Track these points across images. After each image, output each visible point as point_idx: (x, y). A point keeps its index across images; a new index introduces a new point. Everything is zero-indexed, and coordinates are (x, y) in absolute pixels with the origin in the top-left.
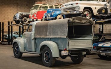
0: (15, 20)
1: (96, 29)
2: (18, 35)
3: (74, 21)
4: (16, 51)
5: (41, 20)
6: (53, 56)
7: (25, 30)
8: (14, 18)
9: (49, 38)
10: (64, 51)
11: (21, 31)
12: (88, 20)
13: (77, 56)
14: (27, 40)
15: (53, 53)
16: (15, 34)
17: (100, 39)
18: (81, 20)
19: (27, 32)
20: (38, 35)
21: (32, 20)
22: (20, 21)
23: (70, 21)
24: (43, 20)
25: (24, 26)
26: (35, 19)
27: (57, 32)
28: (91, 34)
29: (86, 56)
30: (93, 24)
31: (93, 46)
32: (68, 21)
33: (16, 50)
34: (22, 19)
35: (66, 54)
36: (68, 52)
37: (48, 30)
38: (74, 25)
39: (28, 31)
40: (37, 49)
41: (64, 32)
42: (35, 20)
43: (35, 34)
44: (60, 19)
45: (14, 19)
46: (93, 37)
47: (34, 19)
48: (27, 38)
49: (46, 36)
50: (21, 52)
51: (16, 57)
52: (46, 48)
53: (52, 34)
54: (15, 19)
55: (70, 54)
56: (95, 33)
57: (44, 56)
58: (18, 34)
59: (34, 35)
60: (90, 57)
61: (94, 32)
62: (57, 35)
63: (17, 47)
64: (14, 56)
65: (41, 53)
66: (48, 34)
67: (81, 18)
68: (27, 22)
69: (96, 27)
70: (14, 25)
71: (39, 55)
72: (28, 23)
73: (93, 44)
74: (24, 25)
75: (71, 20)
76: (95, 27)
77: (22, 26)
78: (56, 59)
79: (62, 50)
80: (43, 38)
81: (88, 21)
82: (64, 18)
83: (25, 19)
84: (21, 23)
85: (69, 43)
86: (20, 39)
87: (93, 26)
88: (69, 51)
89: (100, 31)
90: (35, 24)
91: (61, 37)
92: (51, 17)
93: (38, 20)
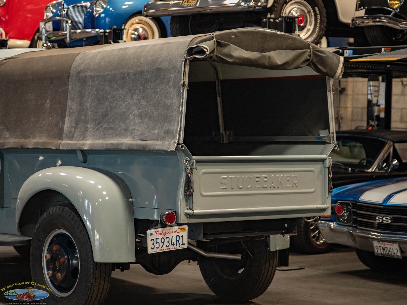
1: (349, 104)
3: (225, 50)
5: (27, 43)
6: (98, 258)
9: (72, 152)
10: (164, 226)
12: (307, 46)
13: (239, 257)
15: (96, 238)
17: (370, 164)
18: (263, 50)
20: (8, 129)
23: (202, 52)
24: (40, 43)
27: (124, 118)
28: (323, 133)
29: (292, 258)
30: (333, 76)
31: (333, 202)
32: (190, 51)
35: (171, 248)
36: (185, 234)
37: (72, 105)
38: (221, 77)
40: (1, 212)
41: (167, 119)
44: (139, 38)
46: (331, 147)
49: (60, 136)
52: (53, 210)
53: (90, 126)
55: (200, 245)
56: (344, 128)
57: (46, 255)
60: (312, 266)
61: (338, 120)
62: (125, 136)
65: (24, 239)
66: (67, 125)
67: (264, 34)
69: (349, 91)
71: (11, 250)
73: (330, 191)
75: (207, 46)
76: (343, 91)
78: (116, 274)
79: (151, 224)
80: (37, 151)
81: (306, 56)
82: (163, 34)
85: (195, 178)
87: (331, 83)
88: (193, 228)
89: (370, 115)
92: (86, 27)
93: (11, 42)
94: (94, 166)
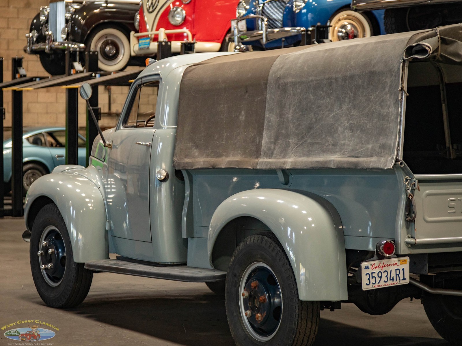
0: (40, 46)
2: (62, 152)
4: (47, 258)
5: (218, 45)
6: (304, 295)
7: (109, 114)
8: (35, 34)
9: (271, 171)
10: (381, 257)
11: (82, 121)
14: (125, 182)
15: (301, 272)
16: (36, 141)
19: (124, 131)
20: (197, 147)
21: (154, 46)
22: (73, 56)
23: (423, 51)
24: (231, 46)
25: (101, 89)
26: (179, 37)
27: (331, 131)
32: (410, 51)
33: (46, 249)
34: (87, 42)
35: (390, 284)
36: (407, 267)
37: (271, 117)
39: (132, 121)
40: (191, 243)
41: (382, 131)
42: (176, 45)
43: (176, 139)
44: (348, 36)
45: (31, 42)
47: (170, 37)
48: (122, 170)
49: (257, 153)
50: (81, 266)
51: (48, 302)
52: (251, 240)
53: (292, 141)
54: (42, 38)
55: (424, 279)
57: (243, 293)
58: (59, 145)
59: (169, 149)
62: (333, 152)
63: (52, 232)
64: (34, 290)
65: (217, 273)
66: (265, 141)
68: (122, 59)
70: (32, 80)
71: (202, 286)
72: (131, 70)
74: (98, 79)
75: (429, 44)
77: (86, 87)
78: (326, 314)
79: (366, 255)
80: (231, 171)
82: (376, 32)
83: (106, 44)
84: (78, 66)
85: (417, 201)
86: (73, 178)
88: (415, 261)
90: (181, 71)
91: (361, 159)
92: (284, 25)
93: (199, 45)
94: (297, 188)
